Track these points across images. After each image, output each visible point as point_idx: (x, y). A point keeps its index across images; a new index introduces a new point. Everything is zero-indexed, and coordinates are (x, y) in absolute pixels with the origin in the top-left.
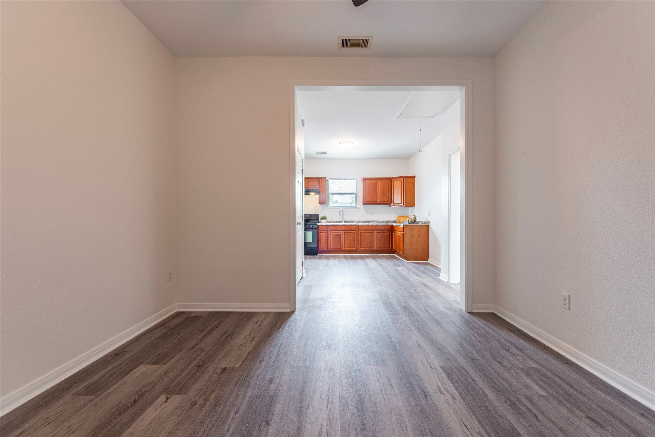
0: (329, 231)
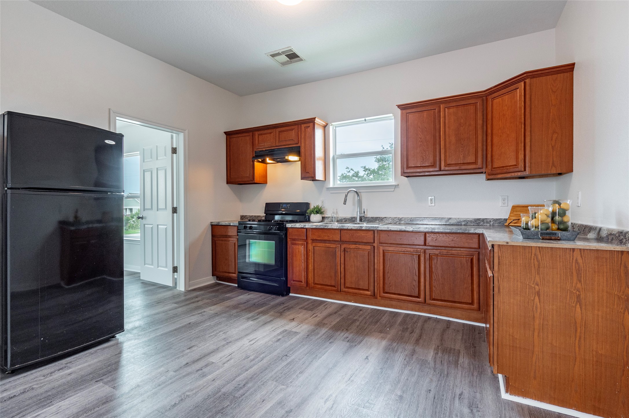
0: (310, 242)
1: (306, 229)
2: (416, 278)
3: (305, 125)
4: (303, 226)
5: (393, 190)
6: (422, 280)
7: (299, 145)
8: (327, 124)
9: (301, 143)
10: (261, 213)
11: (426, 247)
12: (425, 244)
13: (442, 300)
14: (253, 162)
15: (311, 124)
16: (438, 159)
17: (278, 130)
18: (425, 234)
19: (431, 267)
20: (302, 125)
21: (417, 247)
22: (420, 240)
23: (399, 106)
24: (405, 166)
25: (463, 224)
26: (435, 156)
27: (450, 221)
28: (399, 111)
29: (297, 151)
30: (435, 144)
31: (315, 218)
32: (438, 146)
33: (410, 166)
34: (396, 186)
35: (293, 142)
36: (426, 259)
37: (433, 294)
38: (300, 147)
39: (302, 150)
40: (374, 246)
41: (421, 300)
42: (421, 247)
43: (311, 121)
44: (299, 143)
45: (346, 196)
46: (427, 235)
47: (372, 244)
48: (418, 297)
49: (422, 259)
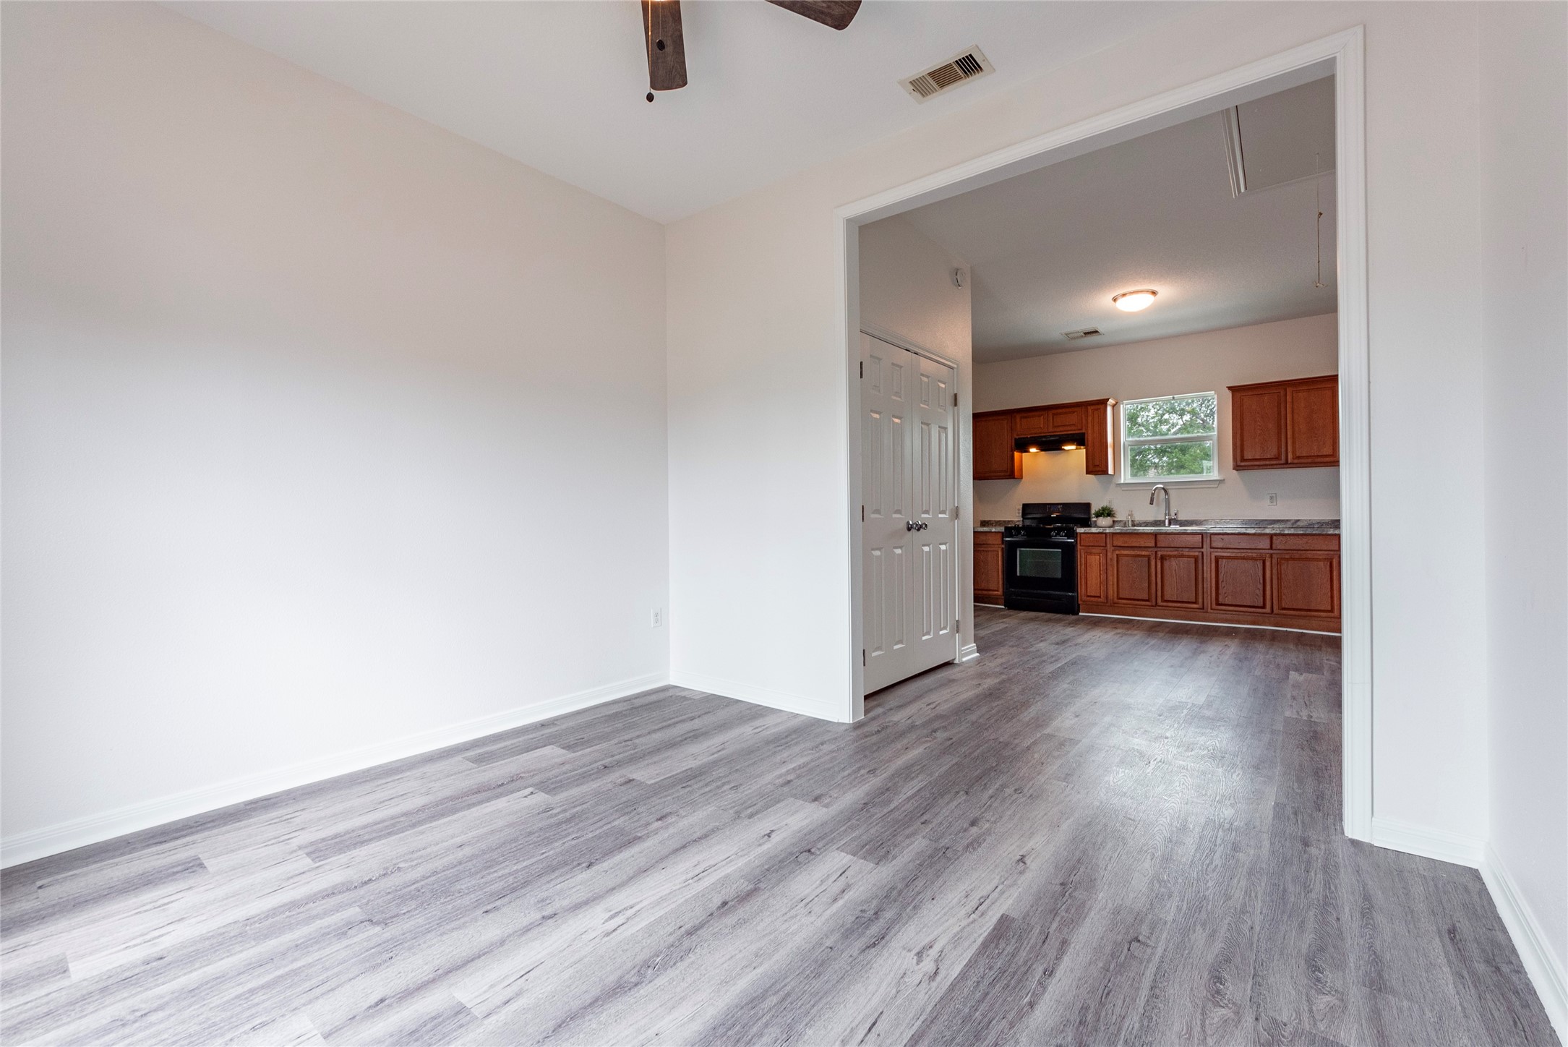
1: (1106, 534)
2: (1261, 587)
3: (1093, 407)
4: (1101, 531)
5: (1216, 486)
6: (1268, 588)
7: (1083, 431)
8: (1117, 403)
9: (1087, 429)
10: (1015, 517)
11: (1271, 552)
12: (1271, 548)
13: (1294, 609)
14: (1013, 451)
15: (1102, 407)
16: (1283, 450)
17: (1051, 413)
18: (1271, 536)
19: (1279, 574)
20: (1089, 407)
21: (1261, 551)
22: (1265, 544)
23: (1230, 388)
24: (1239, 458)
25: (1316, 526)
26: (1279, 447)
27: (1298, 523)
28: (1229, 394)
29: (1080, 440)
30: (1279, 433)
31: (1104, 522)
32: (1283, 436)
33: (1245, 458)
34: (1221, 481)
35: (1076, 428)
36: (1273, 564)
37: (1283, 602)
38: (1084, 434)
39: (1089, 438)
40: (1203, 553)
41: (1268, 610)
42: (1267, 551)
43: (1103, 403)
44: (1084, 428)
45: (1153, 494)
46: (1274, 537)
47: (1200, 550)
48: (1264, 607)
49: (1268, 564)
